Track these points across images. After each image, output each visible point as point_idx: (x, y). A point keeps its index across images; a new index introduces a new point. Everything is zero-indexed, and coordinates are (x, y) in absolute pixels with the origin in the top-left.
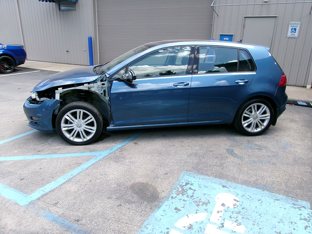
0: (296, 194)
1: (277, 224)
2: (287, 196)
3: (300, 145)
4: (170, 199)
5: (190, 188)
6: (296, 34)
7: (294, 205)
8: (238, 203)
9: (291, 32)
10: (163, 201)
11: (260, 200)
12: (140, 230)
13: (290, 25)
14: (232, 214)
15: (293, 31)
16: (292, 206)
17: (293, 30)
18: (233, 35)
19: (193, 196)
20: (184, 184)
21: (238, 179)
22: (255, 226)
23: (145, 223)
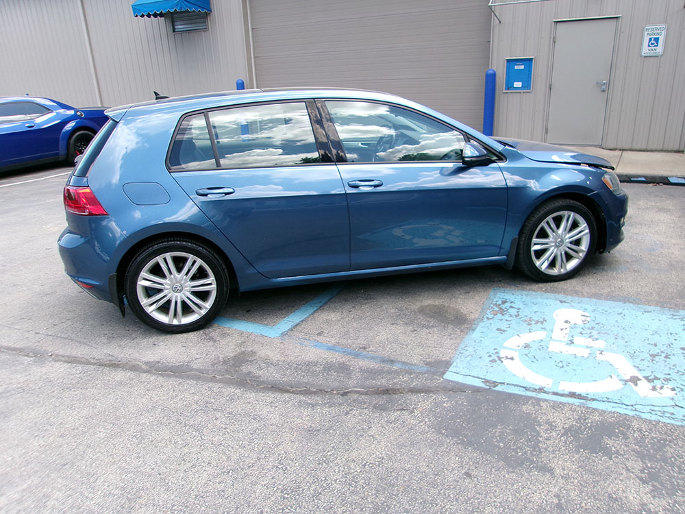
0: (676, 305)
1: (650, 337)
2: (662, 307)
3: (677, 245)
4: (485, 320)
5: (511, 307)
6: (659, 49)
7: (674, 315)
8: (588, 319)
9: (649, 46)
10: (476, 322)
11: (621, 313)
12: (457, 352)
13: (646, 33)
14: (582, 330)
15: (652, 44)
16: (671, 317)
17: (652, 42)
18: (532, 59)
19: (518, 315)
20: (500, 302)
21: (582, 292)
22: (619, 340)
23: (462, 346)
